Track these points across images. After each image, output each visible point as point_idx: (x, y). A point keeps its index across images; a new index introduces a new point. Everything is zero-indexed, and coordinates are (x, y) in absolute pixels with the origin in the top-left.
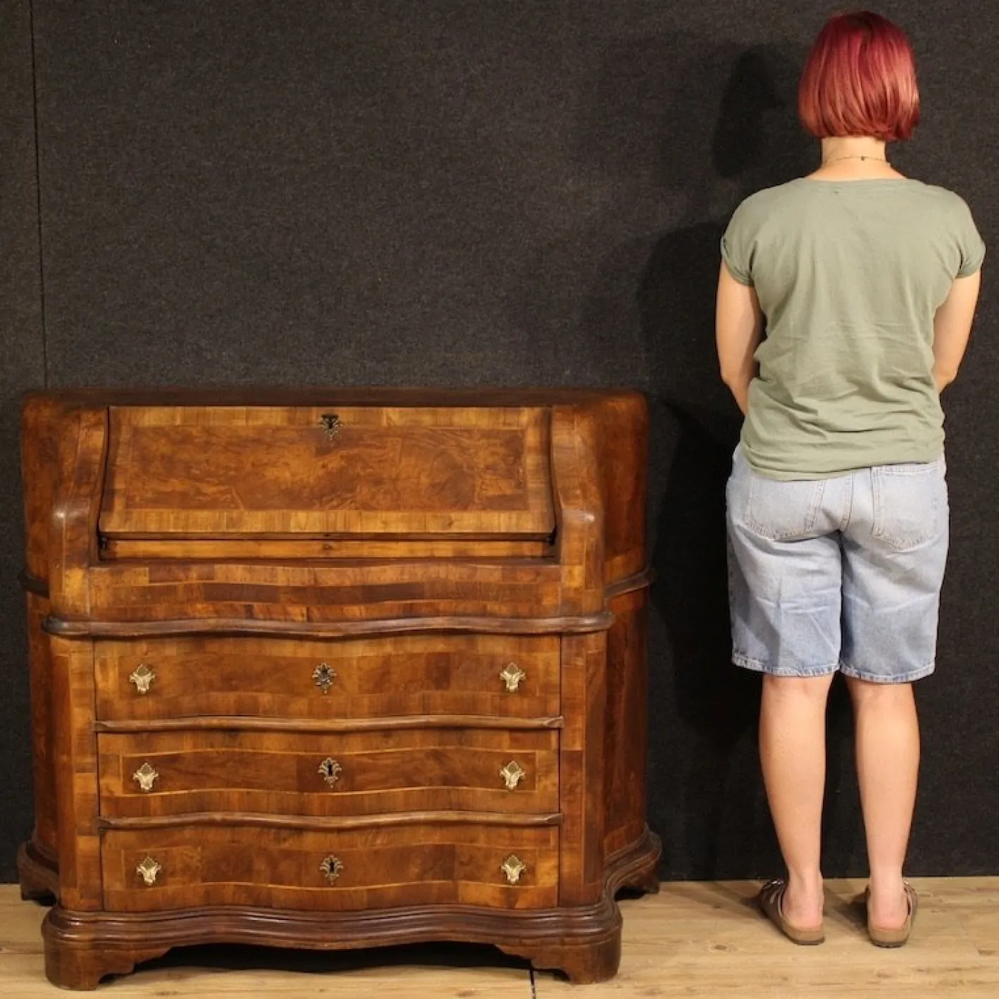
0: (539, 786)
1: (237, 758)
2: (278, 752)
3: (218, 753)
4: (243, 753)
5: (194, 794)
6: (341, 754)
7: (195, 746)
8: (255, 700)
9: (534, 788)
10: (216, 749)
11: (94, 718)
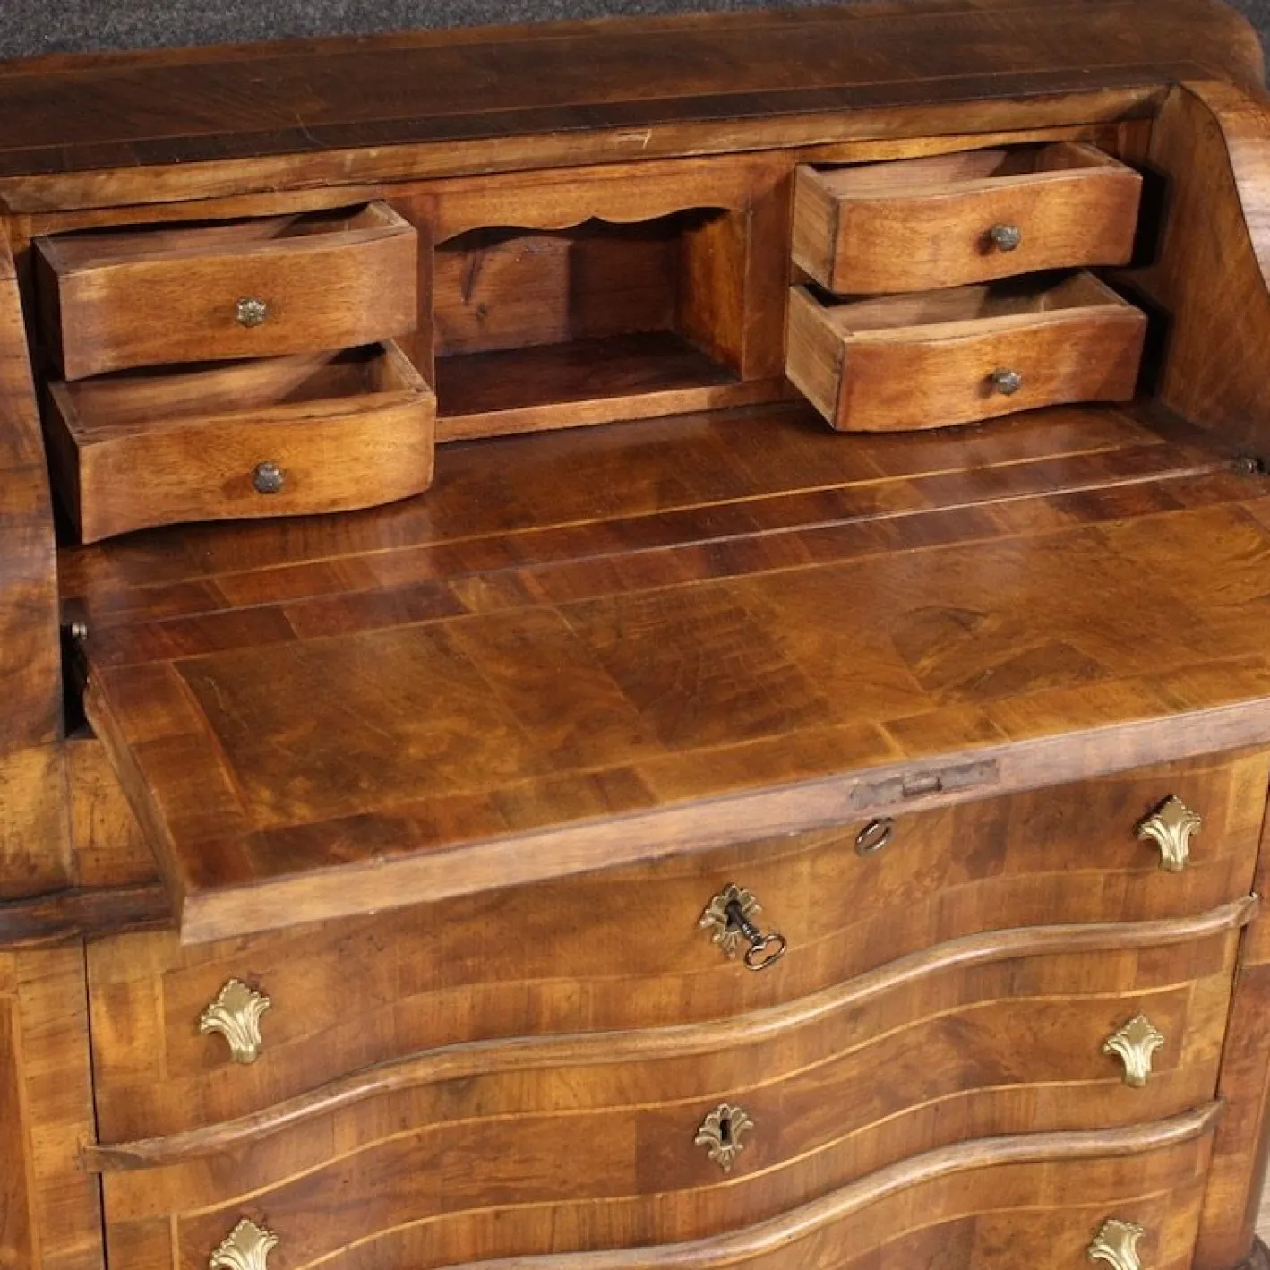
0: (1187, 1056)
1: (470, 1139)
2: (587, 1111)
3: (418, 1136)
4: (488, 1125)
5: (357, 1248)
6: (753, 1087)
7: (362, 1137)
8: (533, 999)
9: (1174, 1065)
10: (417, 1130)
11: (93, 1139)
